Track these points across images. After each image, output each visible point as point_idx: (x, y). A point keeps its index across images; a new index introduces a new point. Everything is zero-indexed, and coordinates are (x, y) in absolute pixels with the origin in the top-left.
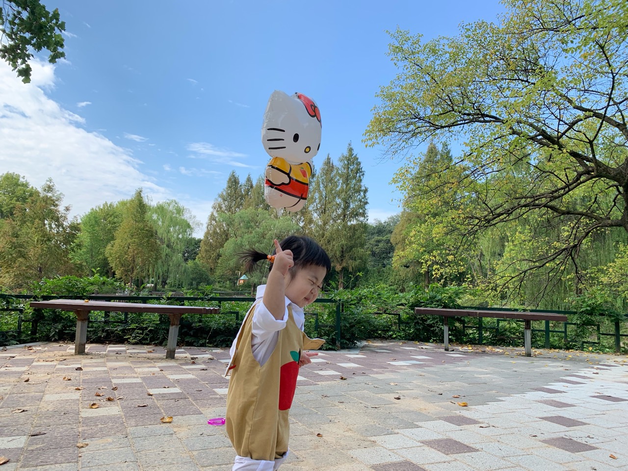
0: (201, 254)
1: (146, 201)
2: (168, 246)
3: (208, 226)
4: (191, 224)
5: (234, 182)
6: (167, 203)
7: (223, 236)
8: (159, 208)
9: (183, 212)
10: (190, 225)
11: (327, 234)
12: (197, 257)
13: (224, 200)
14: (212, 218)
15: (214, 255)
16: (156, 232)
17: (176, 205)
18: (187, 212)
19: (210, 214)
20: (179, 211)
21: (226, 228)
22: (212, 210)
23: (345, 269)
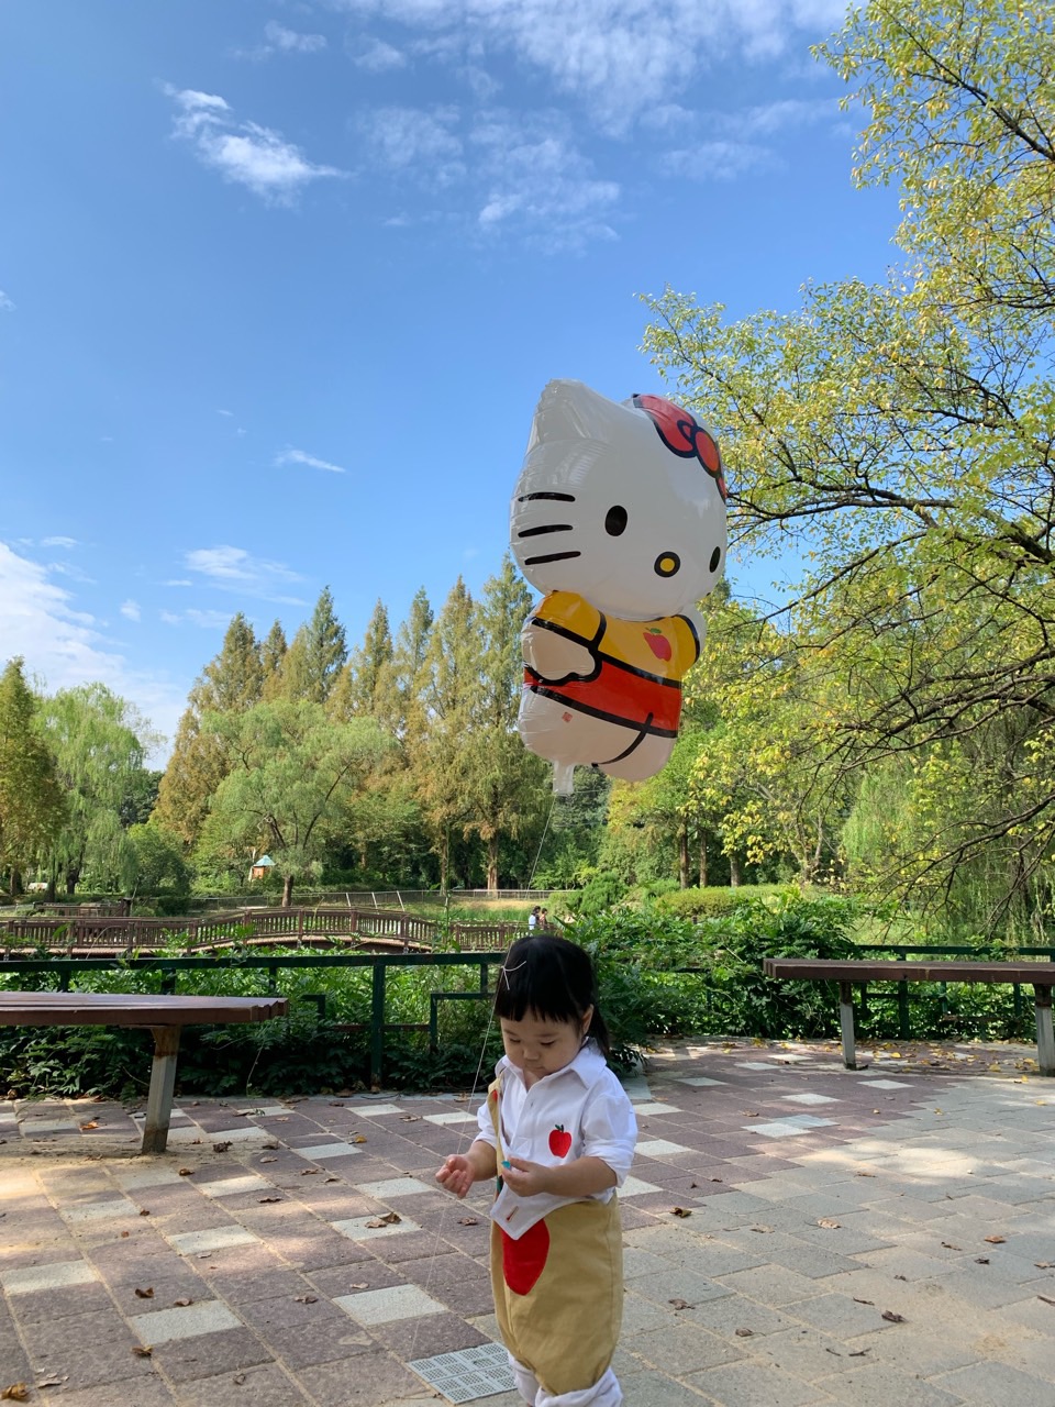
0: (161, 807)
1: (30, 685)
2: (83, 792)
3: (178, 742)
4: (138, 738)
5: (241, 638)
6: (84, 691)
7: (215, 766)
8: (62, 703)
9: (121, 710)
10: (137, 742)
11: (461, 757)
12: (151, 817)
13: (218, 681)
14: (190, 723)
15: (193, 810)
16: (56, 758)
17: (104, 695)
18: (131, 710)
19: (182, 713)
20: (113, 709)
21: (221, 748)
22: (188, 705)
23: (501, 837)
